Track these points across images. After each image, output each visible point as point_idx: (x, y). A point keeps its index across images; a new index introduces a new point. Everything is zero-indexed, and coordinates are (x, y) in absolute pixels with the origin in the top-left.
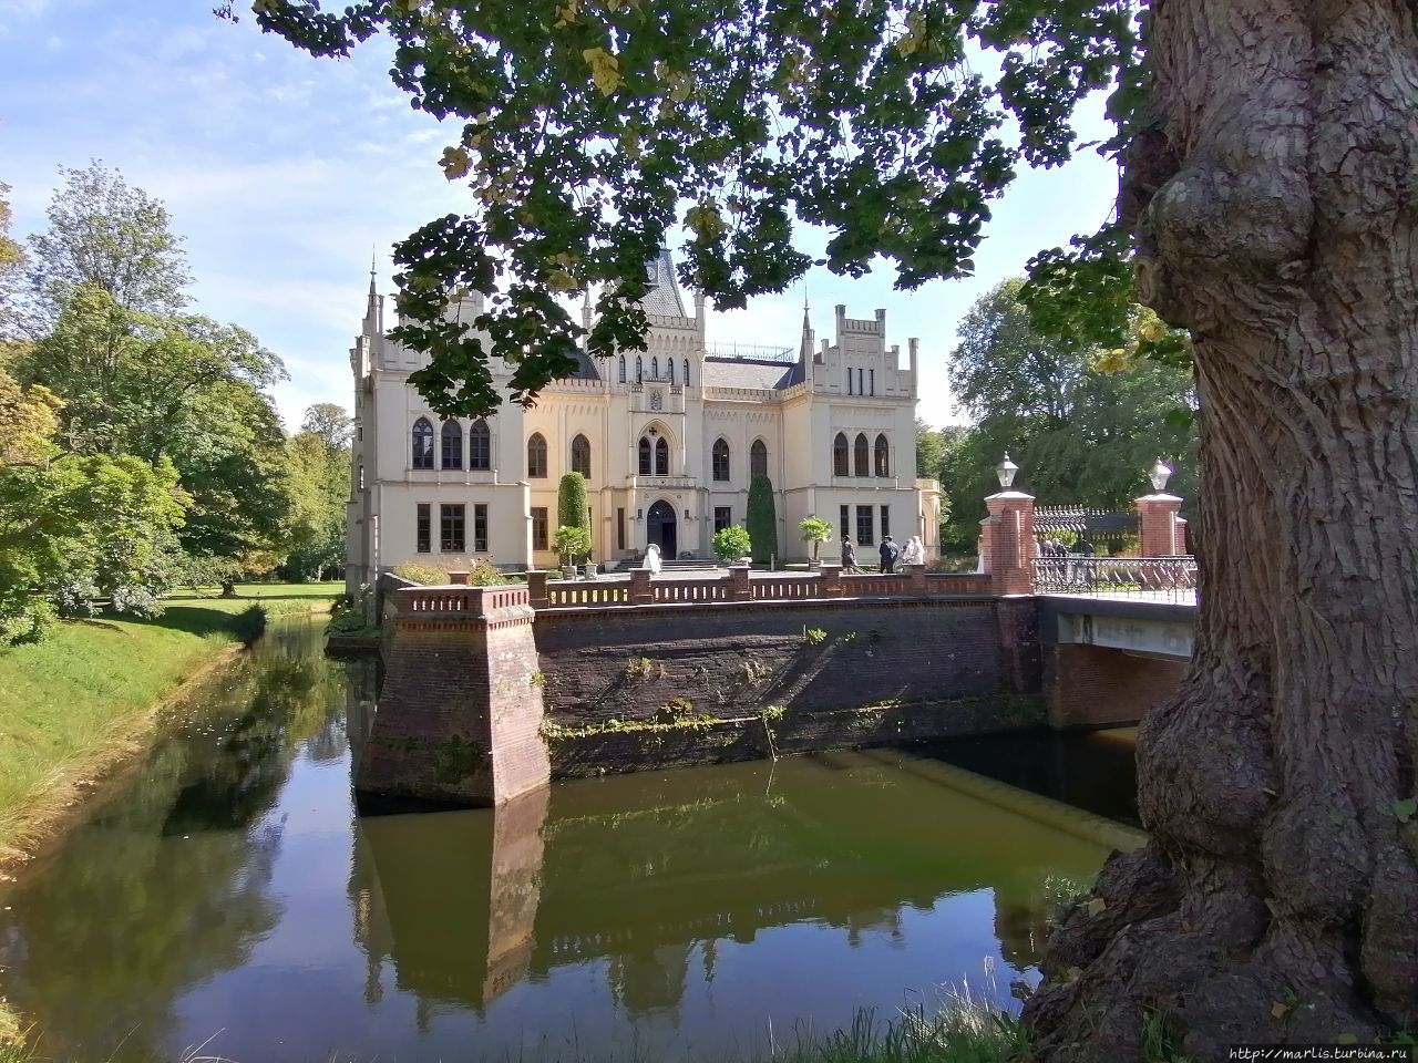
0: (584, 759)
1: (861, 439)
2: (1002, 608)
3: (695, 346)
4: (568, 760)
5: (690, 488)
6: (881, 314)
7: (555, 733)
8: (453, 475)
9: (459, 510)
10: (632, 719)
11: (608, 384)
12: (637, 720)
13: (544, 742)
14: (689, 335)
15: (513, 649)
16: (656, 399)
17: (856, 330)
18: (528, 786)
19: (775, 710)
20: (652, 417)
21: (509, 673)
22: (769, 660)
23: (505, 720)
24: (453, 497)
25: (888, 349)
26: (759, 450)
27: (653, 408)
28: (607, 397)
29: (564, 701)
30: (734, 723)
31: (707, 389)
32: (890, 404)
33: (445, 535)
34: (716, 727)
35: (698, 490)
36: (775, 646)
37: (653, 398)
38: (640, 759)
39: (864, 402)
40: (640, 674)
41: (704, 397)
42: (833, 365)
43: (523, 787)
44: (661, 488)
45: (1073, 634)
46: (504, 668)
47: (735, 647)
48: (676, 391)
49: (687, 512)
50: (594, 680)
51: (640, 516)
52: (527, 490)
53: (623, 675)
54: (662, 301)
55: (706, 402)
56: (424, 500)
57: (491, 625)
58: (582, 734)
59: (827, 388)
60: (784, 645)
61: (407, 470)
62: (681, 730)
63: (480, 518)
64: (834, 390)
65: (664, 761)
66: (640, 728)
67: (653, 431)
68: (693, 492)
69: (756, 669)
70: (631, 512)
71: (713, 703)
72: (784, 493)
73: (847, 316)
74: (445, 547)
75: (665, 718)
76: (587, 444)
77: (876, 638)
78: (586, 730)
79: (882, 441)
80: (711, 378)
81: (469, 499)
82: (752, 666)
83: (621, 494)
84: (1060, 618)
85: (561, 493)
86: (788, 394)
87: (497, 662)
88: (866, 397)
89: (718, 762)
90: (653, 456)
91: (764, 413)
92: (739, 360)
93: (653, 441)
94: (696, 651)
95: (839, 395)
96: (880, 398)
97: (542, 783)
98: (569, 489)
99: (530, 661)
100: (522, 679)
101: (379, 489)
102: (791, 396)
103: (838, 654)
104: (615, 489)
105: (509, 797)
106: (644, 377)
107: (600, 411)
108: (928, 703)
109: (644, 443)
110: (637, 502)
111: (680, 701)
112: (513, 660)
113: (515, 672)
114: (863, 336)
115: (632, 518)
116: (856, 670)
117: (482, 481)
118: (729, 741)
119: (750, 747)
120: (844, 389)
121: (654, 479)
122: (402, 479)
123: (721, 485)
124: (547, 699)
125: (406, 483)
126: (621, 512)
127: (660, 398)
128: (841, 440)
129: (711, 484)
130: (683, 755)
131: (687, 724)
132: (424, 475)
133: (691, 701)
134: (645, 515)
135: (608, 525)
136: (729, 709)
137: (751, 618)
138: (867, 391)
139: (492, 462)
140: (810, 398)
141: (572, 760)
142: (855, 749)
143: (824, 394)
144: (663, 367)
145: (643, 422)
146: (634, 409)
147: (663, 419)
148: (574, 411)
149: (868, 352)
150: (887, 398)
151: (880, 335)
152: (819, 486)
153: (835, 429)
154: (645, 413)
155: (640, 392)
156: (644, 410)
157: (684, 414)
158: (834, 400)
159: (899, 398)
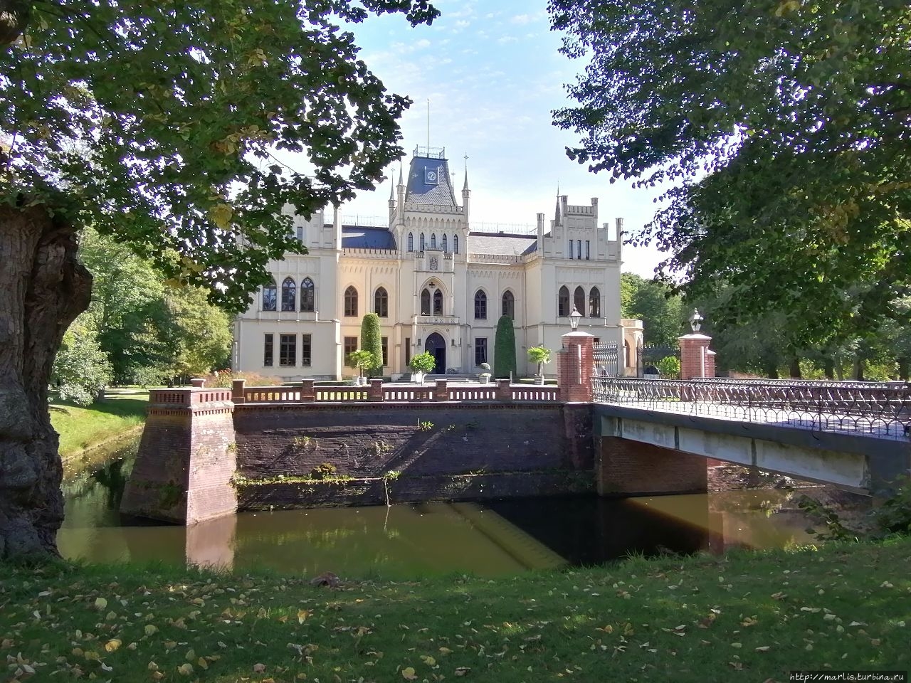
0: (260, 500)
1: (579, 291)
2: (566, 411)
3: (463, 226)
4: (249, 500)
5: (455, 324)
6: (595, 201)
7: (241, 482)
8: (289, 315)
9: (293, 338)
10: (295, 475)
11: (400, 253)
12: (298, 476)
13: (234, 487)
14: (457, 218)
15: (213, 428)
16: (434, 263)
17: (576, 213)
18: (216, 514)
19: (393, 474)
20: (430, 275)
21: (210, 442)
22: (392, 441)
23: (201, 472)
24: (288, 329)
25: (600, 226)
26: (508, 299)
27: (431, 269)
28: (399, 262)
29: (250, 462)
30: (364, 481)
31: (471, 255)
32: (600, 265)
33: (283, 354)
34: (350, 484)
35: (462, 326)
36: (398, 432)
37: (431, 261)
38: (297, 501)
39: (581, 264)
40: (302, 447)
41: (468, 261)
42: (559, 238)
43: (212, 514)
44: (434, 324)
45: (613, 430)
46: (205, 440)
47: (369, 432)
48: (448, 257)
49: (453, 341)
50: (271, 449)
51: (419, 344)
52: (338, 326)
53: (290, 447)
54: (441, 195)
55: (469, 264)
56: (269, 332)
57: (196, 413)
58: (260, 483)
59: (554, 254)
60: (404, 431)
61: (259, 311)
62: (327, 484)
63: (307, 344)
64: (559, 255)
65: (315, 503)
66: (299, 481)
67: (432, 285)
68: (458, 327)
69: (383, 447)
70: (414, 341)
71: (351, 467)
72: (525, 328)
73: (569, 203)
74: (283, 362)
75: (316, 475)
76: (385, 294)
77: (471, 429)
78: (263, 480)
79: (595, 292)
80: (473, 248)
81: (299, 331)
82: (380, 444)
83: (406, 329)
84: (602, 419)
85: (362, 327)
86: (529, 258)
87: (199, 436)
88: (583, 260)
89: (350, 506)
90: (432, 301)
91: (512, 272)
92: (501, 235)
93: (432, 292)
94: (342, 434)
95: (562, 259)
96: (593, 261)
97: (229, 513)
98: (368, 324)
99: (229, 436)
100: (220, 447)
101: (239, 324)
102: (530, 260)
103: (442, 438)
104: (403, 325)
105: (199, 520)
106: (426, 248)
107: (394, 272)
108: (506, 474)
109: (425, 294)
110: (418, 334)
111: (327, 465)
112: (213, 435)
113: (214, 442)
114: (582, 217)
115: (414, 345)
116: (454, 449)
117: (308, 319)
118: (359, 492)
119: (374, 498)
120: (566, 255)
121: (432, 318)
122: (254, 318)
123: (481, 323)
124: (239, 460)
125: (257, 320)
126: (408, 340)
127: (436, 262)
128: (564, 290)
129: (473, 321)
130: (328, 500)
131: (330, 480)
132: (270, 315)
133: (336, 465)
134: (423, 343)
135: (398, 349)
136: (361, 472)
137: (382, 413)
138: (584, 256)
139: (315, 306)
140: (541, 262)
141: (252, 500)
142: (449, 502)
143: (551, 258)
144: (439, 240)
145: (423, 279)
146: (418, 270)
147: (439, 277)
148: (376, 271)
149: (585, 229)
150: (599, 261)
151: (594, 216)
152: (547, 324)
153: (560, 283)
154: (426, 272)
155: (422, 258)
156: (425, 270)
157: (453, 273)
158: (558, 263)
159: (609, 261)
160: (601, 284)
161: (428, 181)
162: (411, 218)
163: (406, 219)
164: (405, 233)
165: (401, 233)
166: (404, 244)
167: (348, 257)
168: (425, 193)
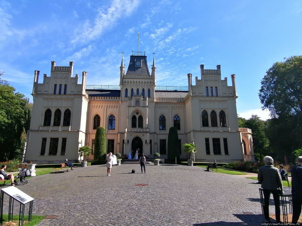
1: (213, 113)
3: (152, 84)
5: (147, 132)
6: (219, 67)
8: (56, 128)
9: (57, 140)
11: (121, 98)
14: (149, 81)
16: (138, 102)
17: (209, 73)
20: (135, 108)
24: (55, 135)
27: (136, 105)
28: (121, 102)
31: (156, 99)
33: (51, 149)
37: (136, 101)
39: (213, 99)
42: (201, 86)
44: (137, 132)
48: (145, 99)
52: (80, 133)
54: (142, 71)
55: (156, 102)
56: (45, 137)
61: (40, 126)
63: (64, 143)
64: (200, 95)
72: (186, 134)
74: (50, 153)
76: (114, 118)
79: (222, 114)
81: (60, 136)
83: (122, 135)
90: (137, 121)
91: (178, 106)
93: (137, 116)
95: (203, 96)
96: (220, 97)
106: (134, 95)
107: (118, 107)
109: (134, 118)
110: (128, 138)
114: (212, 75)
115: (126, 143)
117: (65, 130)
120: (205, 94)
121: (137, 129)
122: (37, 129)
123: (162, 132)
125: (39, 131)
128: (205, 114)
129: (158, 131)
132: (47, 128)
134: (130, 142)
135: (118, 146)
138: (214, 95)
139: (70, 123)
144: (141, 91)
145: (132, 110)
146: (129, 106)
147: (140, 109)
148: (109, 107)
149: (215, 81)
150: (223, 97)
151: (219, 74)
152: (195, 131)
153: (202, 109)
154: (133, 107)
155: (132, 100)
156: (133, 106)
157: (147, 107)
158: (200, 98)
159: (229, 97)
160: (225, 109)
162: (127, 82)
163: (124, 82)
164: (124, 89)
165: (121, 88)
166: (123, 94)
167: (95, 101)
168: (135, 71)
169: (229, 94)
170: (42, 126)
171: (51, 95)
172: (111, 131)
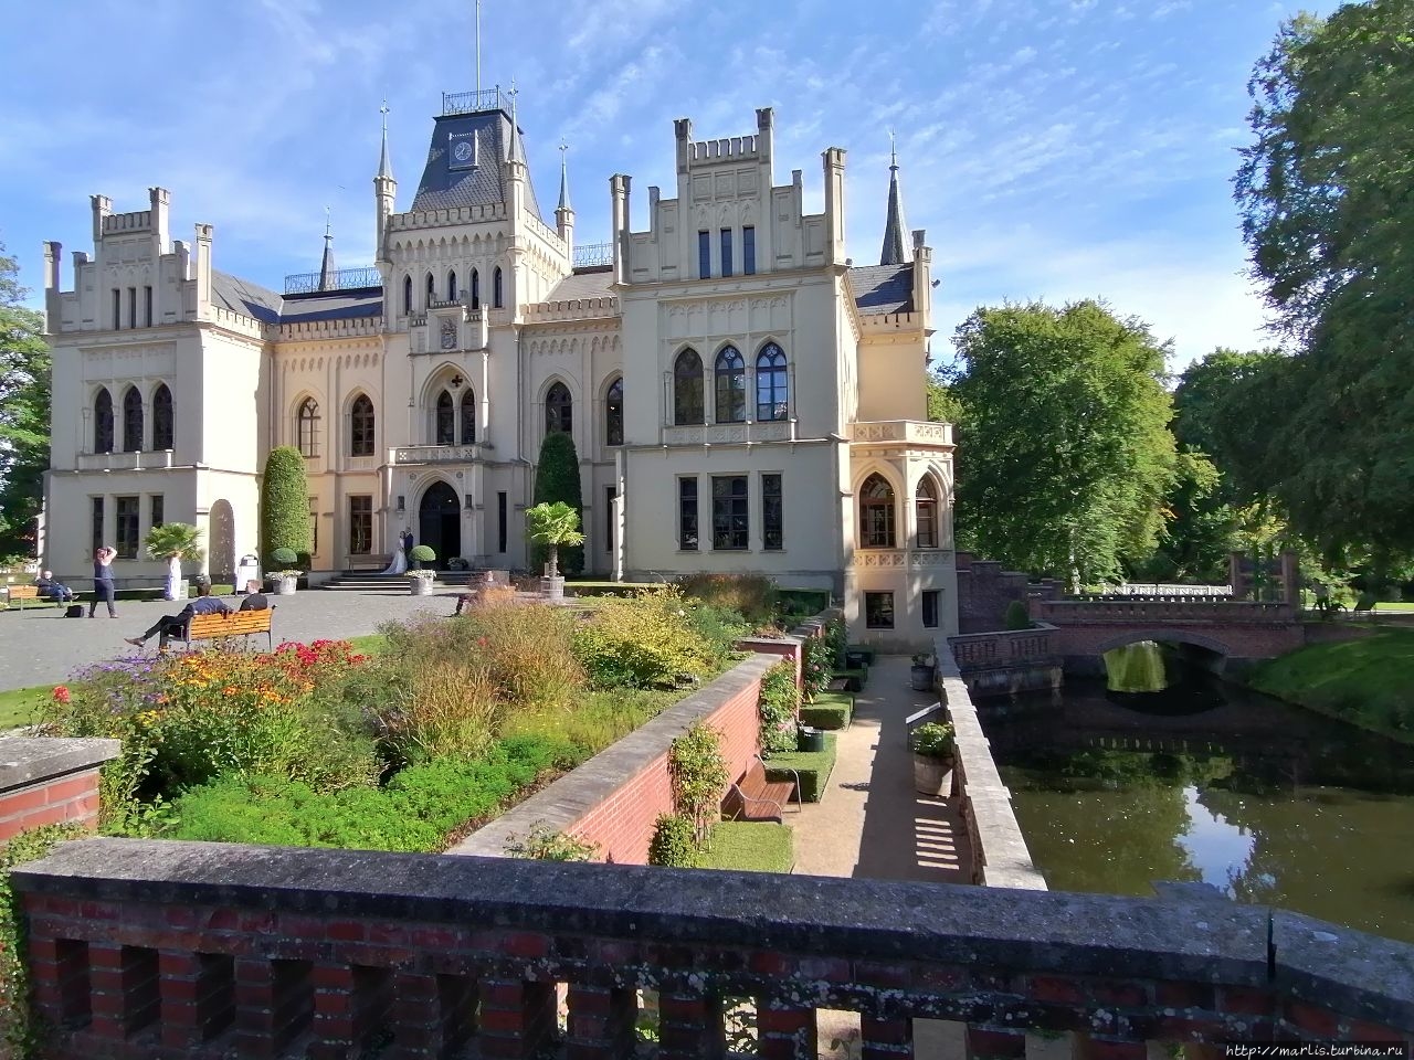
1: (727, 355)
5: (472, 462)
6: (764, 118)
8: (134, 458)
9: (135, 503)
11: (387, 320)
14: (493, 229)
16: (449, 331)
17: (711, 160)
20: (444, 360)
24: (128, 487)
27: (443, 347)
28: (382, 339)
31: (526, 310)
32: (783, 283)
33: (121, 536)
37: (443, 331)
39: (732, 287)
41: (519, 321)
42: (668, 229)
44: (430, 463)
48: (476, 316)
49: (469, 497)
51: (401, 506)
55: (523, 329)
56: (97, 493)
59: (654, 272)
61: (79, 456)
64: (665, 274)
67: (453, 381)
68: (478, 466)
70: (388, 501)
76: (370, 408)
81: (144, 489)
88: (736, 277)
90: (456, 417)
93: (456, 395)
96: (763, 276)
101: (49, 481)
106: (434, 302)
107: (380, 361)
109: (444, 401)
115: (388, 510)
117: (155, 465)
120: (690, 269)
122: (72, 467)
125: (86, 471)
127: (453, 331)
128: (686, 358)
132: (103, 460)
134: (413, 505)
138: (737, 266)
139: (175, 439)
143: (648, 284)
144: (463, 283)
145: (426, 367)
146: (415, 351)
147: (460, 362)
148: (348, 363)
149: (739, 196)
150: (776, 273)
151: (761, 160)
152: (636, 447)
153: (672, 342)
154: (431, 354)
155: (424, 324)
156: (427, 350)
157: (486, 350)
158: (664, 293)
159: (804, 270)
160: (783, 333)
161: (456, 161)
162: (404, 246)
163: (393, 247)
164: (394, 278)
165: (385, 279)
166: (393, 301)
167: (295, 341)
168: (448, 188)
169: (810, 258)
170: (89, 455)
171: (103, 332)
172: (361, 463)
